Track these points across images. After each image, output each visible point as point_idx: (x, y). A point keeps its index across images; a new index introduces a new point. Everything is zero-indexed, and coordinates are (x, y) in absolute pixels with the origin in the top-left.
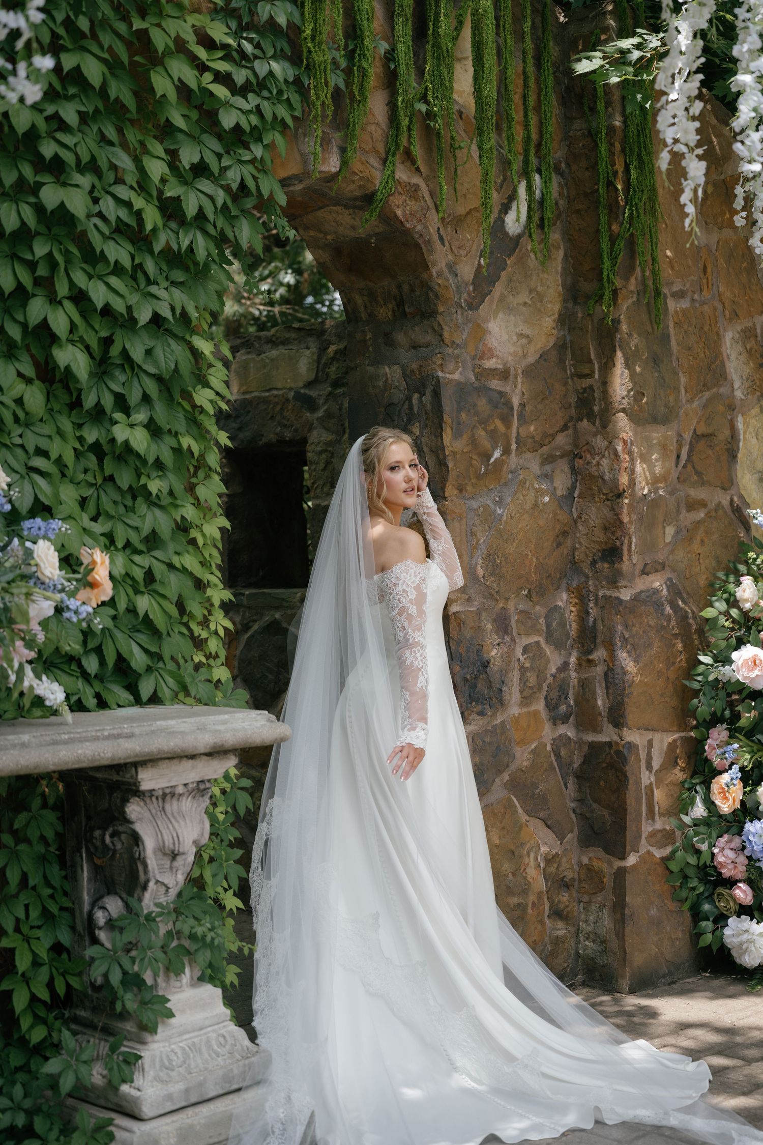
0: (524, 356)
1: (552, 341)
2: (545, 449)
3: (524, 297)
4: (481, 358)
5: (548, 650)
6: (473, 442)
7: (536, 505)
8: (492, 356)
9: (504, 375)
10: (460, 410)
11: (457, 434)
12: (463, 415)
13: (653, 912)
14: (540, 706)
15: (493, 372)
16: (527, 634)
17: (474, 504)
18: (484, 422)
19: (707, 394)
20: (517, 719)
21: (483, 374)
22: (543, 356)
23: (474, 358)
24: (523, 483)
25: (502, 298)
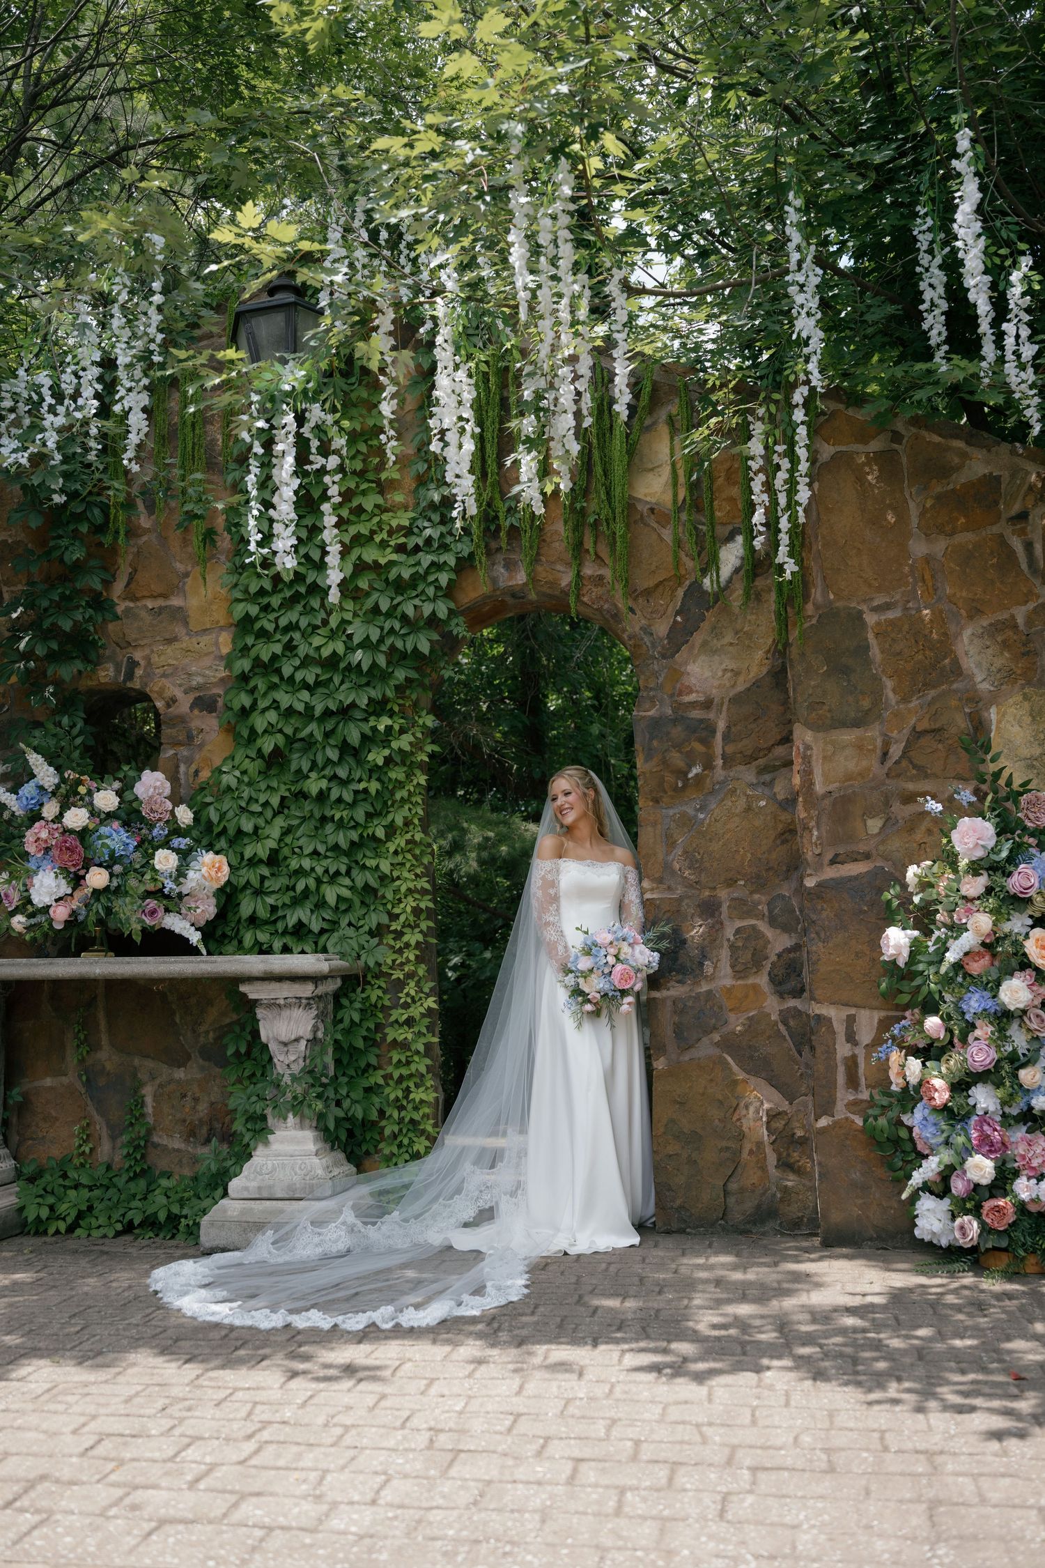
0: (733, 686)
1: (765, 670)
2: (761, 762)
3: (729, 638)
4: (680, 694)
5: (769, 933)
6: (665, 762)
7: (749, 809)
8: (691, 692)
9: (707, 704)
10: (651, 739)
11: (648, 758)
12: (655, 743)
13: (856, 1176)
14: (763, 980)
15: (693, 705)
16: (742, 918)
17: (671, 812)
18: (678, 746)
19: (932, 693)
20: (729, 991)
21: (679, 707)
22: (757, 684)
23: (672, 695)
24: (734, 791)
25: (705, 644)
